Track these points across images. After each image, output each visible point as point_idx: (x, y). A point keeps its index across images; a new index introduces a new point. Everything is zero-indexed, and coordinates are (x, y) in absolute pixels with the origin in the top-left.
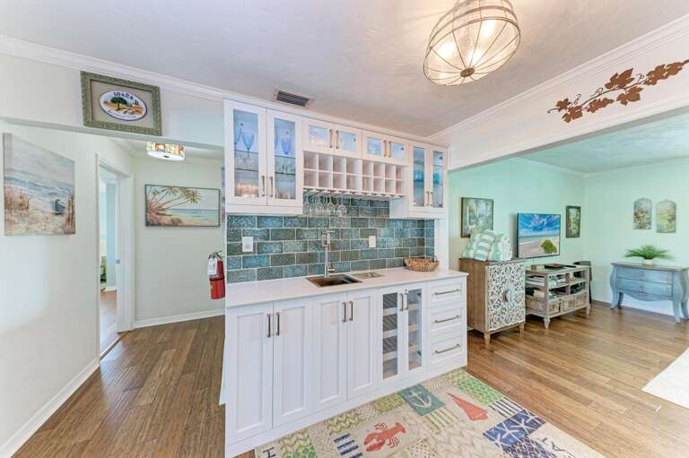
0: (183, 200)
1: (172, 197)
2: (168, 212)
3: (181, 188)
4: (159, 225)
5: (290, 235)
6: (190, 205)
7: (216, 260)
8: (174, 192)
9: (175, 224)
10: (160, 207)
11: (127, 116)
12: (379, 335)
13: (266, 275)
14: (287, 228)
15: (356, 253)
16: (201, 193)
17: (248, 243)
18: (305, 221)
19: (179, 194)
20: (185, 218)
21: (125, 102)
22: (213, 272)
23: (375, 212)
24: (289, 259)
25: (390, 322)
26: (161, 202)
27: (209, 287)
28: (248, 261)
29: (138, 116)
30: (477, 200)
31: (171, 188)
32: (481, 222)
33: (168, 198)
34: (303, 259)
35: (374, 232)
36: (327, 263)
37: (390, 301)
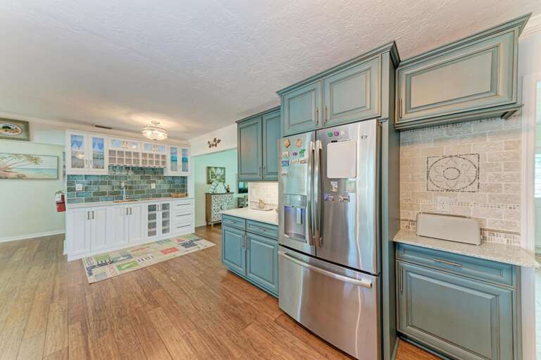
0: (26, 163)
1: (17, 160)
2: (13, 170)
3: (25, 155)
4: (6, 178)
5: (103, 183)
6: (33, 166)
7: (61, 194)
8: (19, 158)
9: (20, 177)
10: (7, 167)
11: (11, 134)
12: (146, 222)
13: (89, 200)
14: (102, 180)
15: (144, 191)
16: (42, 158)
17: (79, 187)
18: (112, 177)
19: (23, 159)
20: (28, 174)
21: (9, 128)
22: (59, 199)
23: (155, 173)
24: (103, 194)
25: (152, 217)
26: (8, 164)
27: (56, 207)
28: (79, 194)
29: (17, 134)
30: (216, 168)
31: (16, 155)
32: (218, 177)
33: (13, 161)
34: (111, 194)
35: (154, 182)
36: (124, 195)
37: (152, 208)
